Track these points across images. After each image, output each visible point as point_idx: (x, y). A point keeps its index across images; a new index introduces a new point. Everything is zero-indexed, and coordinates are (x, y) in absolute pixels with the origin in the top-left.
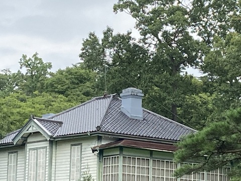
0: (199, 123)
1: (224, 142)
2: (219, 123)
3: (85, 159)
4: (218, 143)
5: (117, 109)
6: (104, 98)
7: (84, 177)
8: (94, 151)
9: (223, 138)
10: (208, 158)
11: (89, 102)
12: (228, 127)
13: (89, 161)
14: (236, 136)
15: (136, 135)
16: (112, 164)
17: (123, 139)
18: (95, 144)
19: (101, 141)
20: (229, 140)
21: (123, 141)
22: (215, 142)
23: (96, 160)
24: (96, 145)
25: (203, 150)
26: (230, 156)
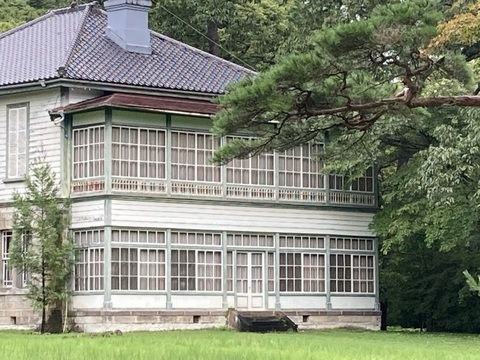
0: (262, 59)
1: (310, 92)
2: (302, 57)
3: (36, 133)
4: (298, 95)
5: (99, 34)
6: (71, 11)
7: (35, 170)
8: (53, 117)
9: (309, 86)
10: (279, 126)
11: (41, 20)
12: (318, 64)
13: (45, 137)
14: (334, 80)
15: (138, 85)
16: (91, 142)
17: (112, 93)
18: (56, 103)
19: (67, 98)
20: (320, 89)
21: (112, 97)
22: (293, 93)
23: (59, 135)
24: (58, 105)
25: (270, 110)
26: (323, 121)
